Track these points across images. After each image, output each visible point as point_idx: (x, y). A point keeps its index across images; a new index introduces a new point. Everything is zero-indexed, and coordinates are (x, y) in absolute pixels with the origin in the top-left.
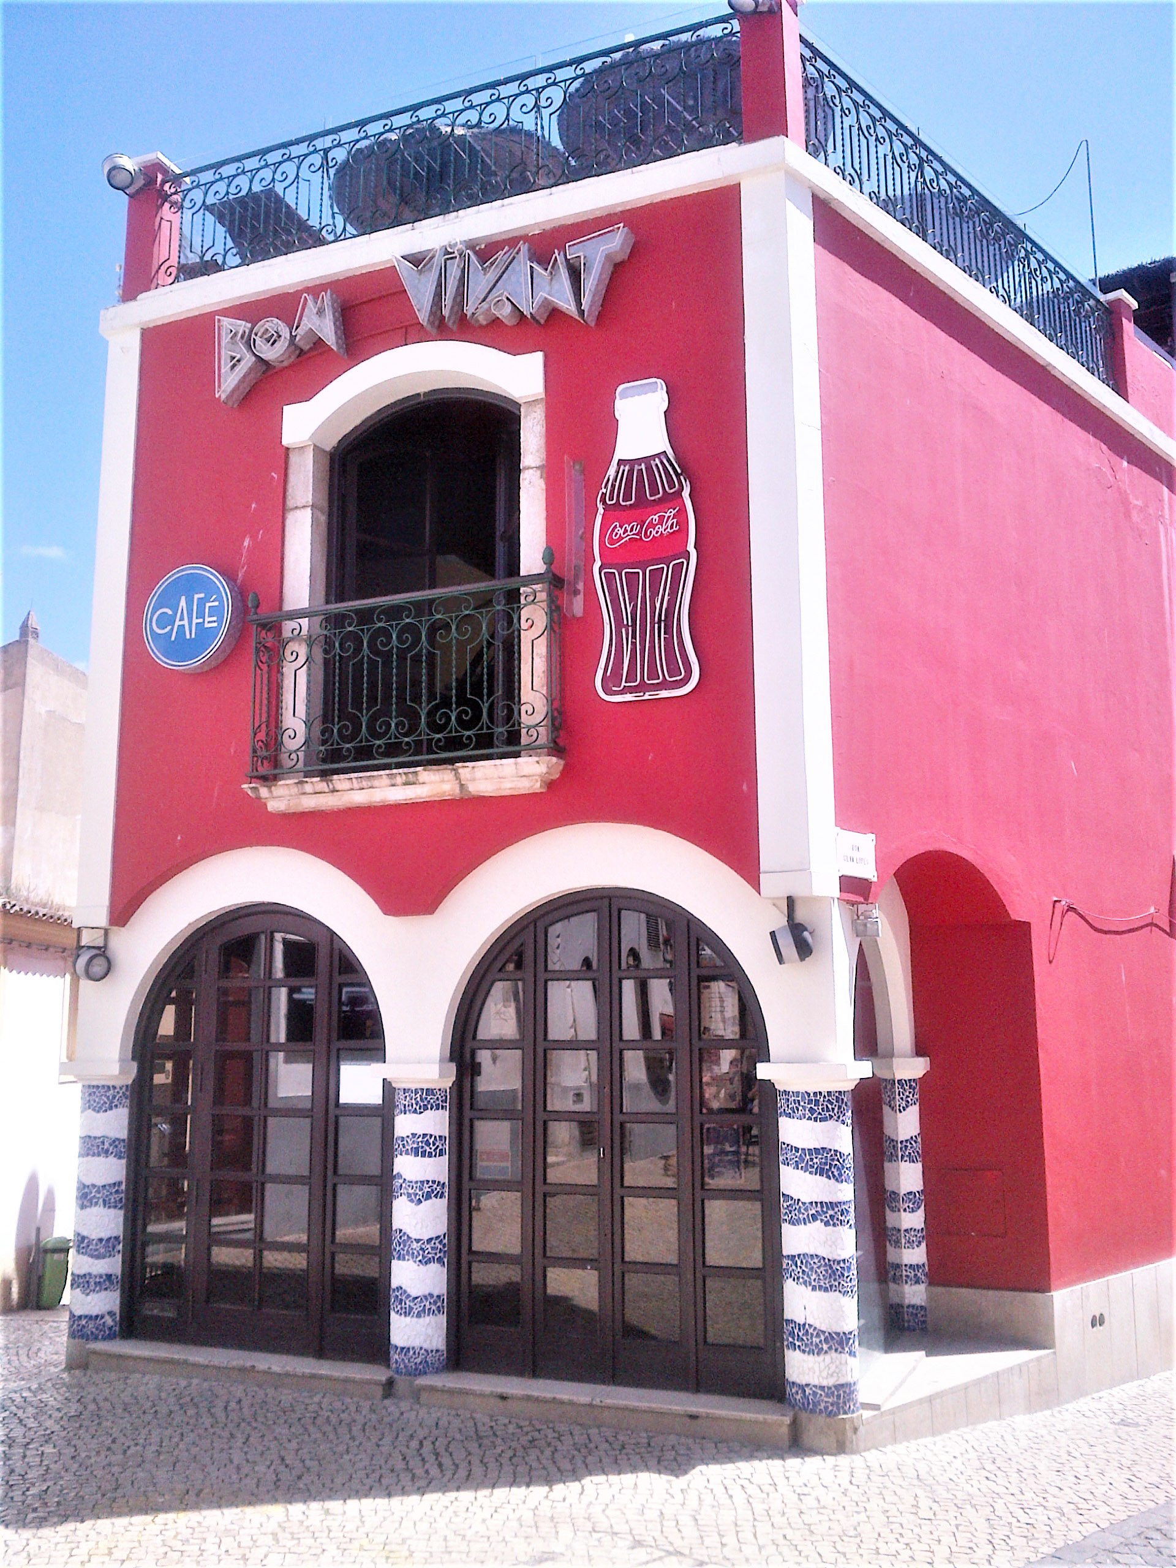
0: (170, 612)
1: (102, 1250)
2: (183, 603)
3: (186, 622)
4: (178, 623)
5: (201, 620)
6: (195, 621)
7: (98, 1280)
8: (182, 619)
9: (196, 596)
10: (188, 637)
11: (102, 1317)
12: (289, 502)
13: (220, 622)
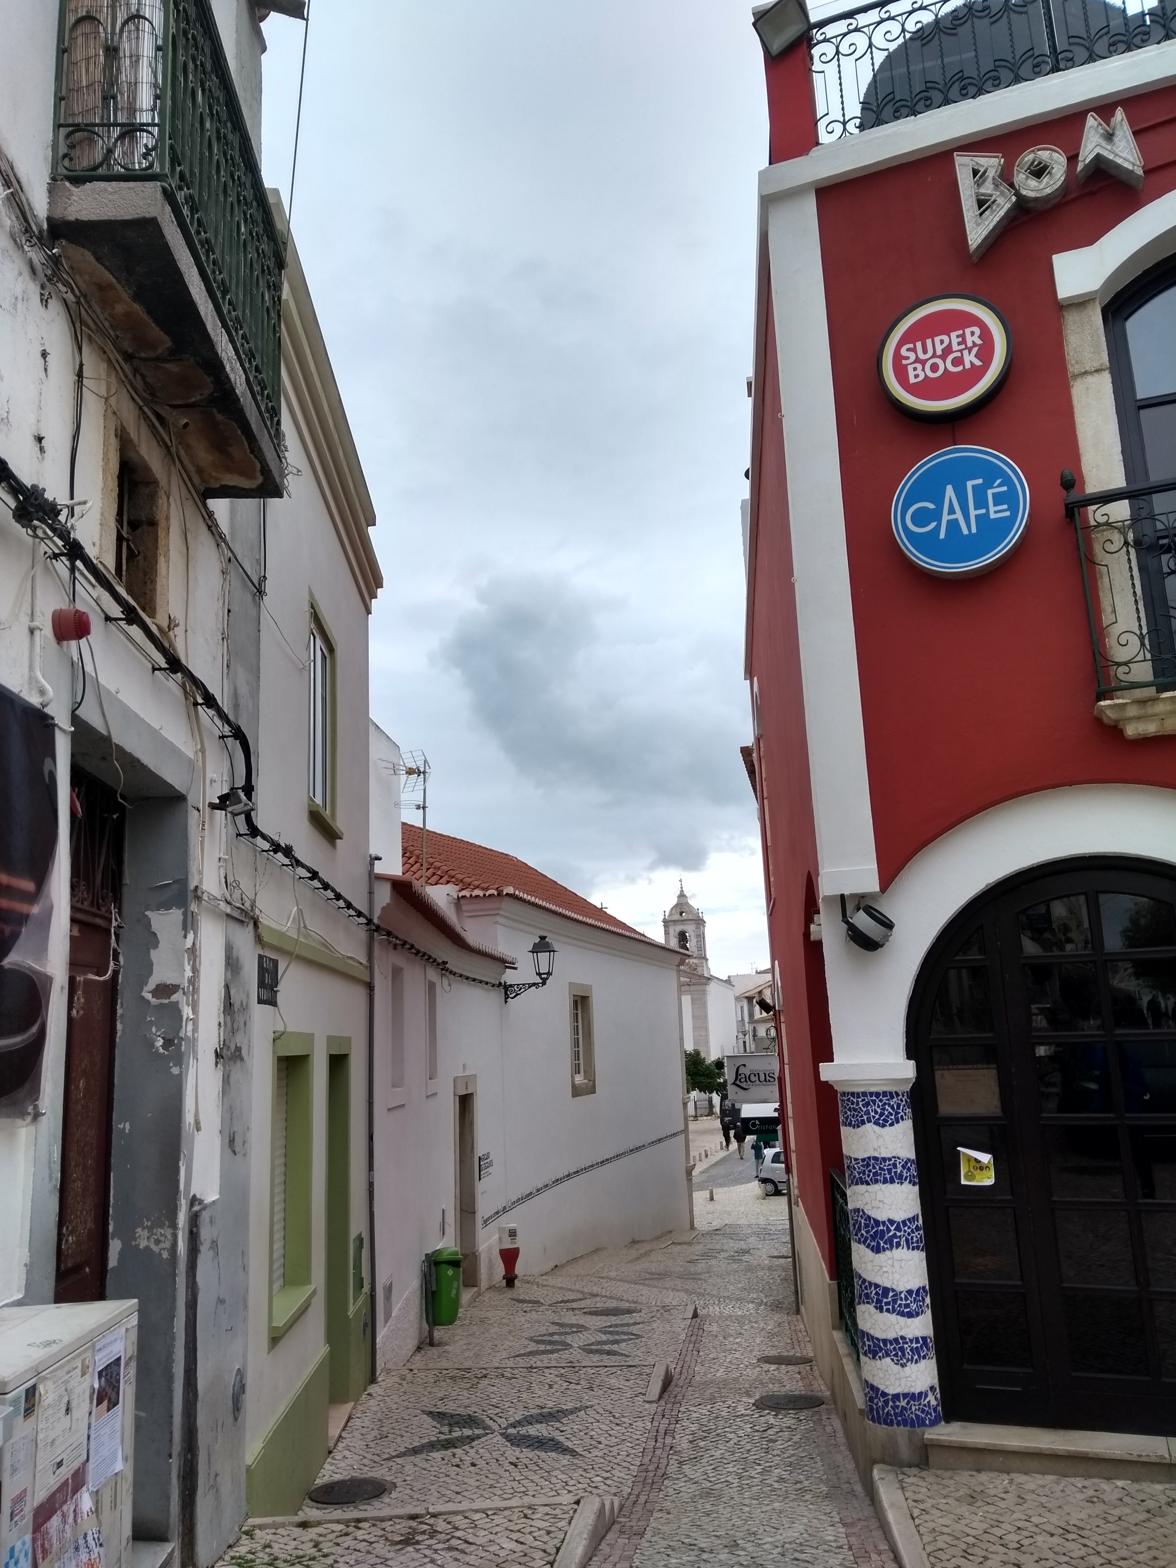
0: (931, 506)
1: (914, 1306)
2: (950, 491)
3: (959, 515)
4: (945, 517)
5: (983, 511)
6: (973, 513)
7: (914, 1345)
8: (952, 511)
9: (970, 484)
10: (965, 531)
11: (926, 1396)
12: (1073, 368)
13: (1014, 510)
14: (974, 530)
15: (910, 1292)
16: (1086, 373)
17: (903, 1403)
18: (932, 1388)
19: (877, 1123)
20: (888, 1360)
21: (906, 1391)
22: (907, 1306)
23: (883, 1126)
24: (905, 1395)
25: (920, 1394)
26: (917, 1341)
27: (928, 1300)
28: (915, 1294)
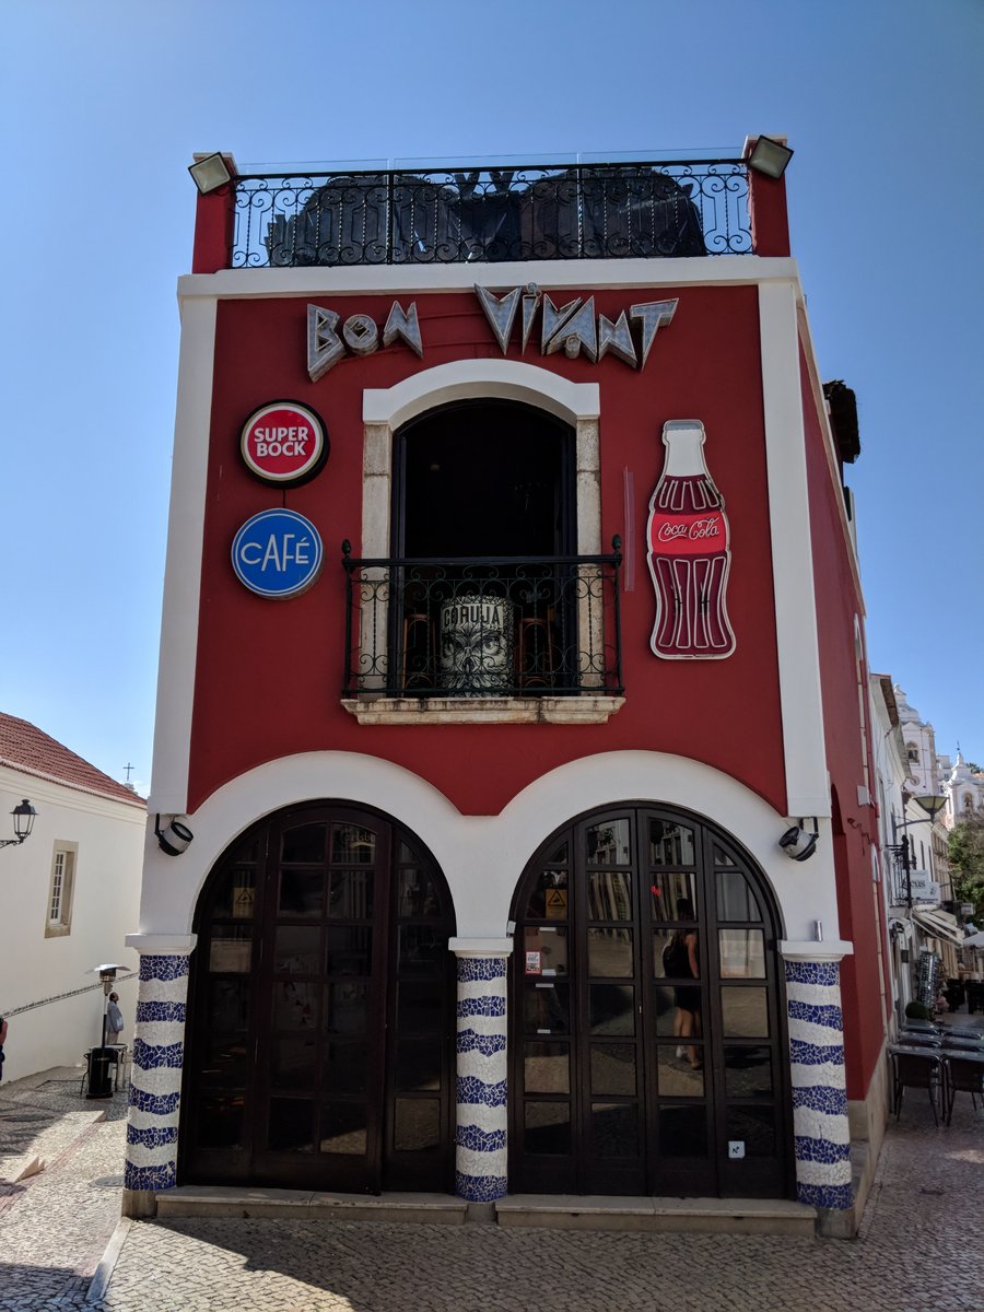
0: (260, 547)
1: (166, 1106)
2: (273, 539)
3: (276, 557)
4: (267, 557)
5: (292, 557)
6: (285, 557)
7: (162, 1134)
8: (272, 553)
9: (286, 537)
10: (279, 569)
11: (165, 1168)
12: (366, 469)
13: (311, 559)
14: (284, 569)
15: (165, 1097)
16: (374, 474)
17: (148, 1174)
18: (171, 1163)
19: (161, 978)
20: (142, 1144)
21: (151, 1165)
22: (162, 1106)
23: (164, 980)
24: (150, 1168)
25: (160, 1167)
26: (164, 1130)
27: (178, 1102)
28: (171, 1098)
